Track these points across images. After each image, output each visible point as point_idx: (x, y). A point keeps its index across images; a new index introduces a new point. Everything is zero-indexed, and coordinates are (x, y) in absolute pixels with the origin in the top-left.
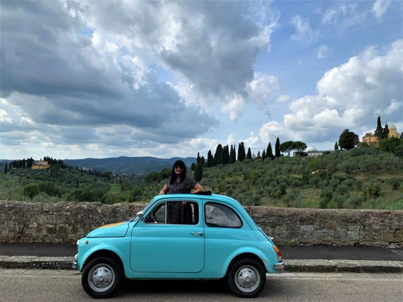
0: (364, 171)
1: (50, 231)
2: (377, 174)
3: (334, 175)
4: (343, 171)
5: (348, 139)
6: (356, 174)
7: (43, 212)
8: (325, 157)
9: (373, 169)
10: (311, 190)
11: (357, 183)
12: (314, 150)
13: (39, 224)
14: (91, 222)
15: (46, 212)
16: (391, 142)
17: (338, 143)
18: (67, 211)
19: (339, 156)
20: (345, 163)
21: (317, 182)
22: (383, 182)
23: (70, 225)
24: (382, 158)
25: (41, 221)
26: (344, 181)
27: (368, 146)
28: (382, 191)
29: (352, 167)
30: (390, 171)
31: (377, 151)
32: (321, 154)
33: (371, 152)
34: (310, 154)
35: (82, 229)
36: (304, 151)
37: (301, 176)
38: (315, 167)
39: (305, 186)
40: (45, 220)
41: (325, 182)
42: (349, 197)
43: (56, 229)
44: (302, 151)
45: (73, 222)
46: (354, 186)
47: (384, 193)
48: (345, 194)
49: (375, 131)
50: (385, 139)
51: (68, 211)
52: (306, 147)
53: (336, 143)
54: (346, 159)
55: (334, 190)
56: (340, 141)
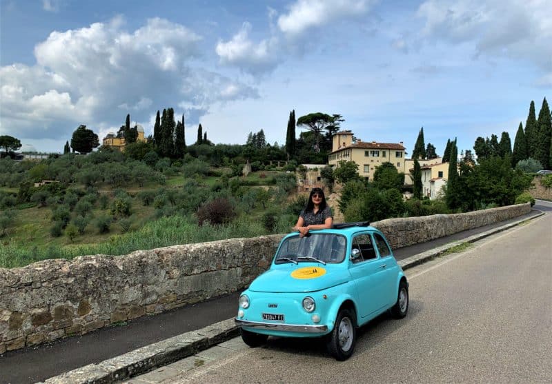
0: (110, 183)
1: (38, 320)
2: (125, 187)
3: (69, 188)
4: (82, 183)
5: (84, 139)
6: (99, 186)
7: (20, 286)
8: (52, 163)
9: (120, 181)
10: (34, 211)
11: (102, 199)
12: (33, 151)
13: (15, 312)
14: (109, 289)
15: (26, 285)
16: (141, 148)
17: (70, 144)
18: (68, 277)
19: (74, 161)
20: (84, 172)
21: (44, 198)
22: (133, 196)
23: (74, 300)
24: (131, 168)
25: (19, 306)
26: (86, 196)
27: (112, 151)
28: (133, 208)
29: (95, 178)
30: (140, 183)
31: (123, 158)
32: (45, 157)
33: (116, 158)
34: (27, 157)
35: (97, 304)
36: (16, 152)
37: (16, 191)
38: (38, 177)
39: (23, 205)
40: (28, 300)
41: (57, 198)
42: (92, 217)
43: (49, 315)
44: (12, 150)
45: (80, 294)
46: (98, 202)
47: (134, 210)
48: (87, 215)
49: (118, 132)
50: (133, 143)
51: (69, 275)
52: (21, 145)
53: (67, 143)
54: (86, 167)
55: (71, 210)
56: (73, 141)
